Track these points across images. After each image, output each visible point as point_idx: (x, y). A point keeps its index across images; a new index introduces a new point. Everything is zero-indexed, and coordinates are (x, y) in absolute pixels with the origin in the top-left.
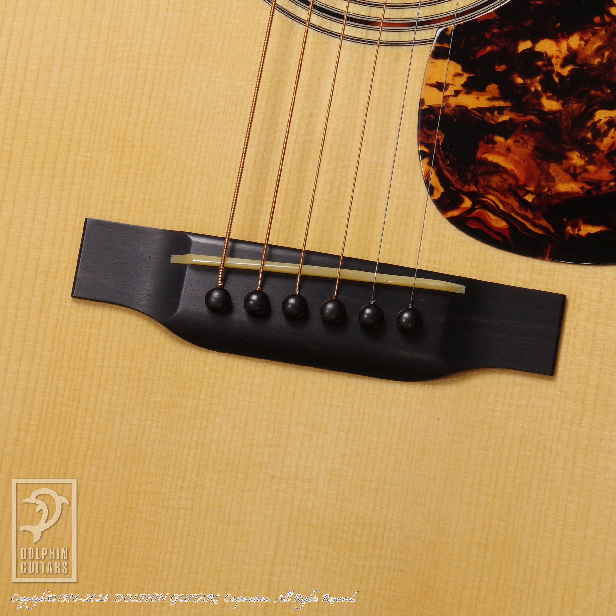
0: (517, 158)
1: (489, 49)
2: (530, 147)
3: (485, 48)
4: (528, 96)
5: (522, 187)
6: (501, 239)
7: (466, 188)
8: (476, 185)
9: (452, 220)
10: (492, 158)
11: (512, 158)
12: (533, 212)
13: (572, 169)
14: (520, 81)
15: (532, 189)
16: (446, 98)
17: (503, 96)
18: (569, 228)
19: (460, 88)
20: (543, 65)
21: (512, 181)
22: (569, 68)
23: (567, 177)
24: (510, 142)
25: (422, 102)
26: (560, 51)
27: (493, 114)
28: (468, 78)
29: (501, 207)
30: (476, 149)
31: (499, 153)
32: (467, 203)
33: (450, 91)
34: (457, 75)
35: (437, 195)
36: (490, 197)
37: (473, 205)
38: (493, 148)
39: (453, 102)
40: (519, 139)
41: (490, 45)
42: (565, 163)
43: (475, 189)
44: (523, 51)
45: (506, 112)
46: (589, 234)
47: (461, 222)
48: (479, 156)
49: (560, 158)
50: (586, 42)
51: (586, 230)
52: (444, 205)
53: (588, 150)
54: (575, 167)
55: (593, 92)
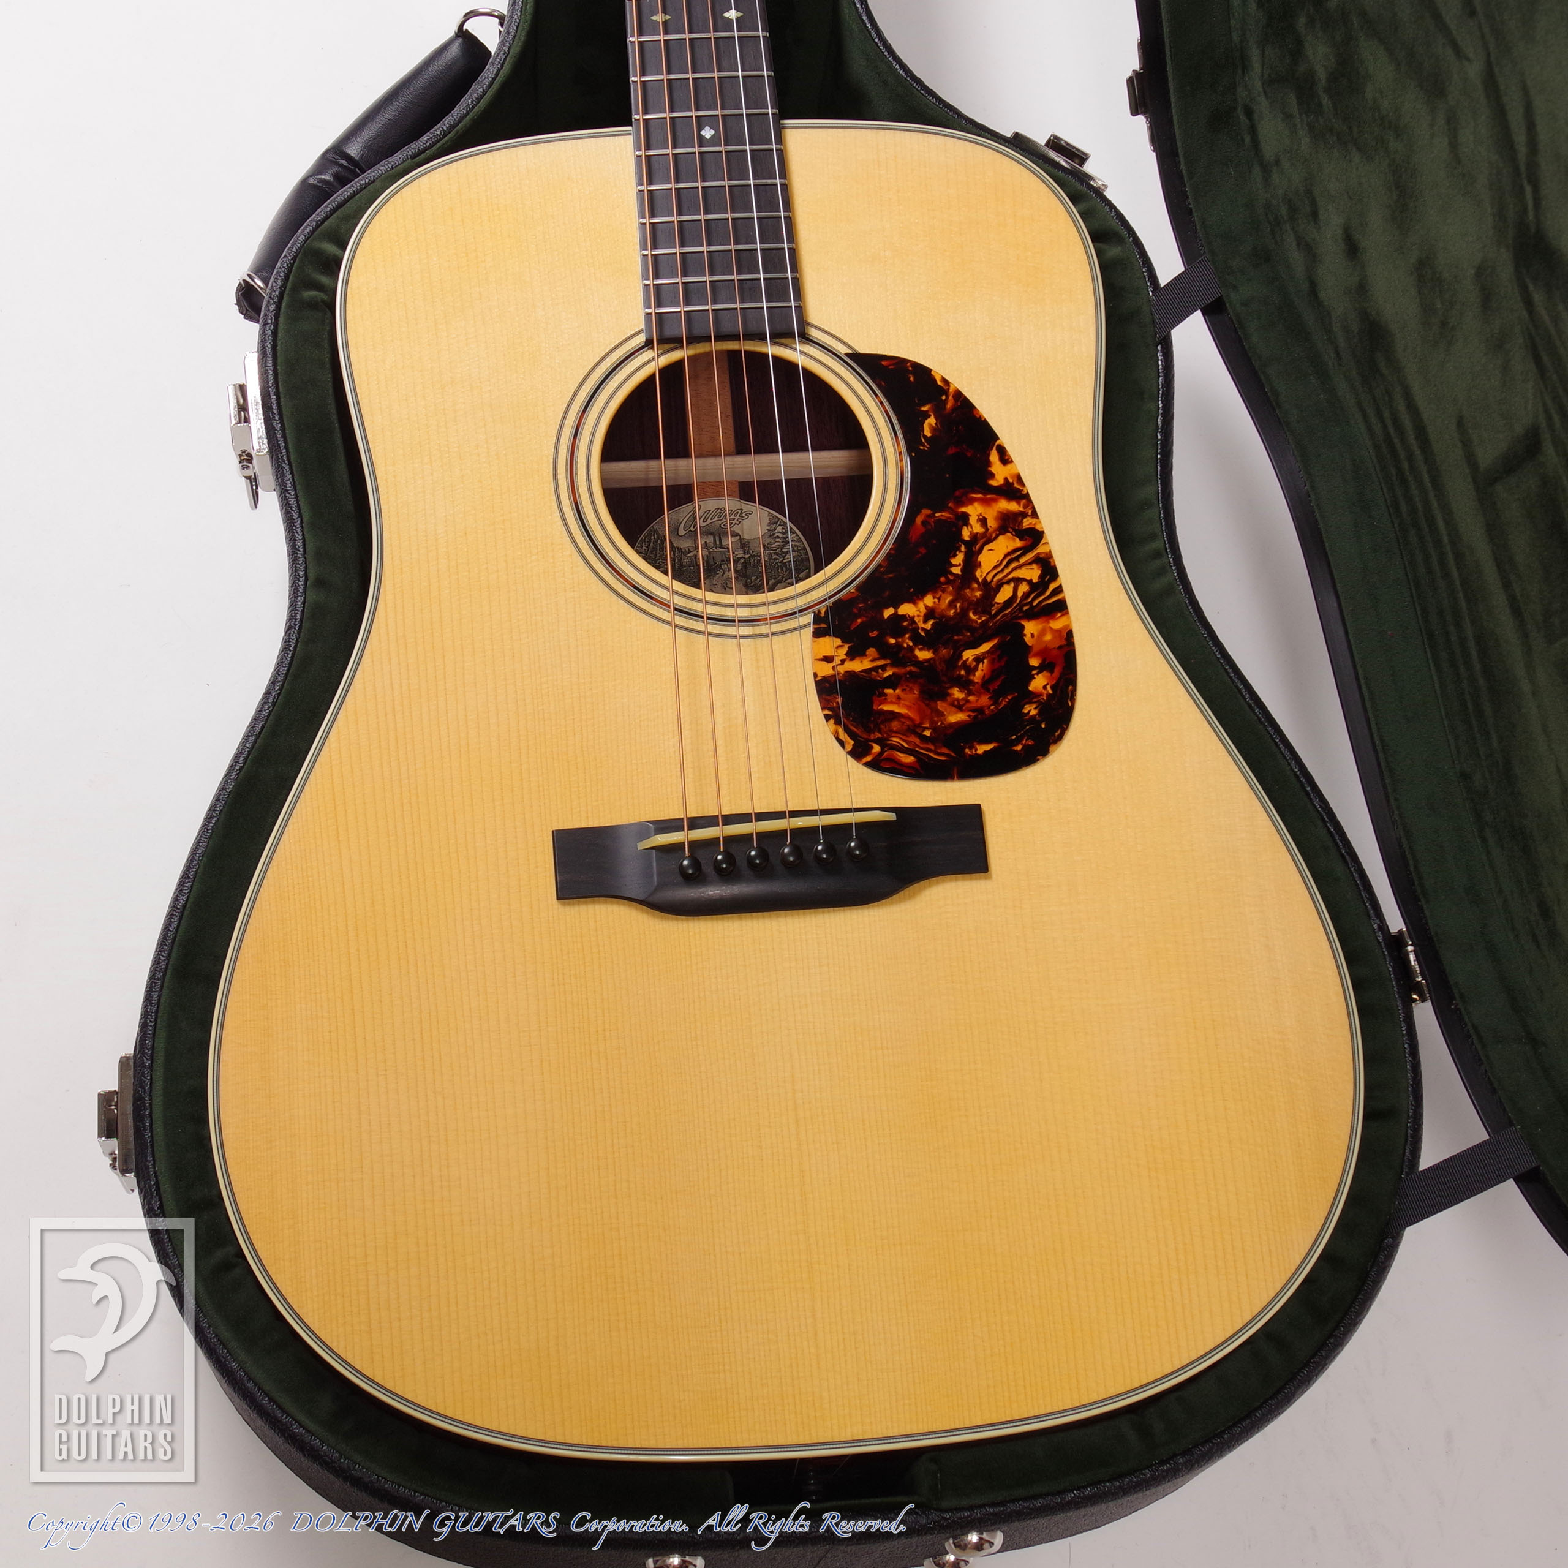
0: (907, 703)
1: (859, 621)
2: (916, 692)
3: (856, 621)
4: (903, 652)
5: (919, 726)
6: (913, 772)
7: (872, 737)
8: (880, 732)
9: (867, 764)
10: (887, 708)
11: (903, 704)
12: (933, 744)
13: (956, 703)
14: (892, 641)
15: (928, 725)
16: (833, 668)
17: (882, 656)
18: (967, 750)
19: (845, 657)
20: (908, 625)
21: (909, 723)
22: (931, 622)
23: (954, 709)
24: (897, 691)
25: (815, 675)
26: (919, 611)
27: (877, 672)
28: (849, 648)
29: (905, 745)
30: (872, 703)
31: (892, 703)
32: (877, 748)
33: (837, 661)
34: (839, 647)
35: (849, 748)
36: (895, 739)
37: (882, 749)
38: (886, 699)
39: (842, 669)
40: (905, 687)
41: (860, 617)
42: (949, 699)
43: (880, 736)
44: (889, 617)
45: (887, 669)
46: (985, 752)
47: (876, 765)
48: (875, 707)
49: (944, 695)
50: (939, 599)
51: (982, 749)
52: (858, 753)
53: (965, 684)
54: (958, 700)
55: (956, 638)
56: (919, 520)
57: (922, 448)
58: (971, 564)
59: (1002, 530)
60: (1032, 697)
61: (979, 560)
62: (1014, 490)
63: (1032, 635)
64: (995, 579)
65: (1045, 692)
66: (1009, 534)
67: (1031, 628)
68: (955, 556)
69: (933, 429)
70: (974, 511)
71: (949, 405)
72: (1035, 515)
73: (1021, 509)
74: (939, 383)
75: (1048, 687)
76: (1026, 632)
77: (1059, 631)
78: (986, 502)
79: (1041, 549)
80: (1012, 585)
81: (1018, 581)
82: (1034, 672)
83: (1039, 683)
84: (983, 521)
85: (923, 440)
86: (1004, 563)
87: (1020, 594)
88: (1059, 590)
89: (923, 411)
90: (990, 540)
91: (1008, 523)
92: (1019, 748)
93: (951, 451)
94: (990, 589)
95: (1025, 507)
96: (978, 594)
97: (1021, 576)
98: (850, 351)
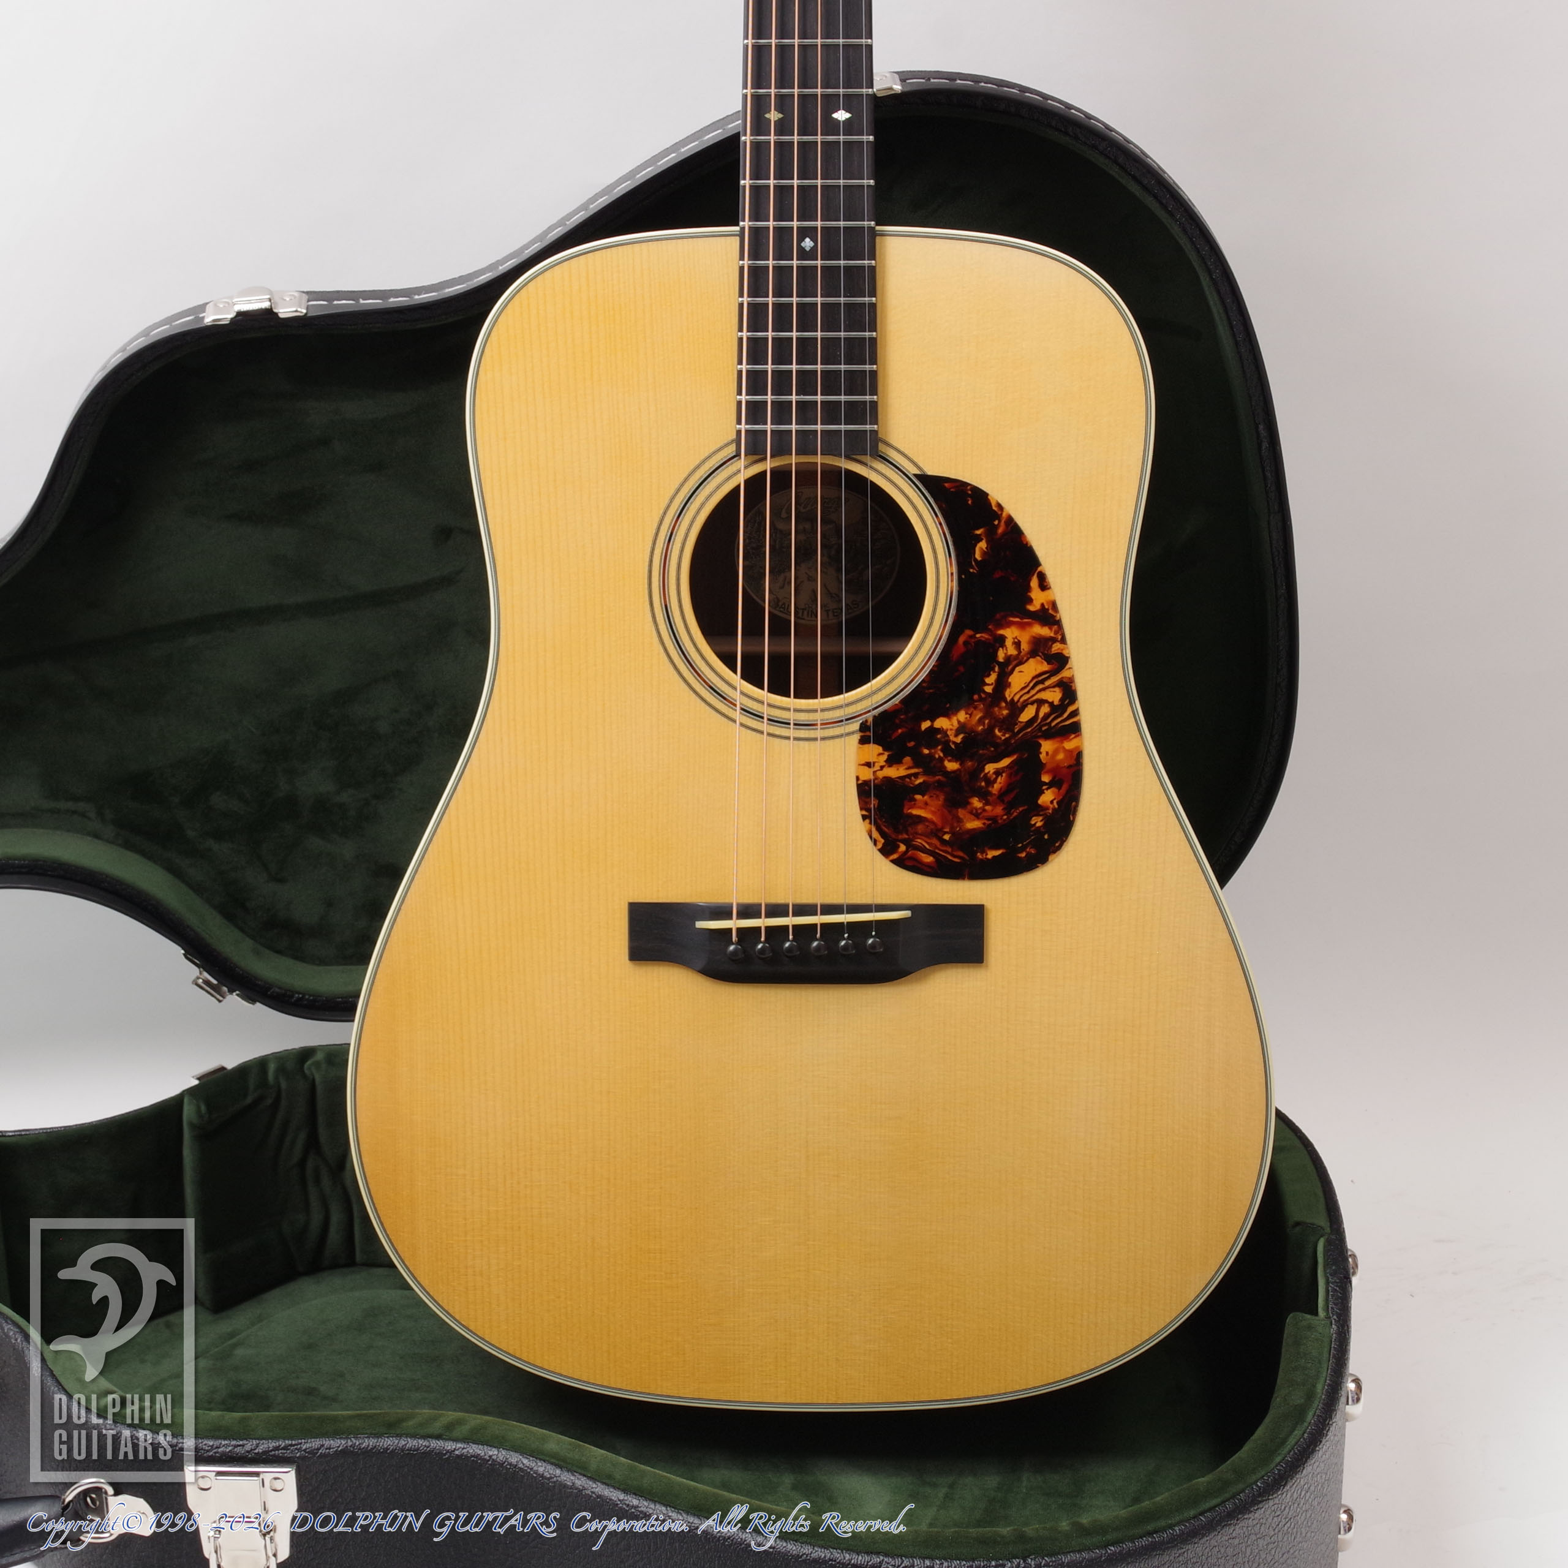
0: (933, 809)
1: (900, 731)
2: (941, 800)
3: (897, 731)
4: (934, 762)
5: (941, 830)
6: (929, 870)
7: (900, 837)
8: (907, 834)
9: (893, 861)
10: (915, 812)
11: (929, 809)
12: (951, 847)
13: (974, 811)
14: (926, 751)
15: (947, 830)
16: (875, 772)
17: (916, 766)
18: (979, 854)
19: (884, 764)
20: (941, 738)
21: (933, 827)
22: (961, 736)
23: (972, 817)
24: (926, 797)
25: (858, 778)
26: (952, 725)
27: (910, 779)
28: (888, 756)
29: (927, 846)
30: (903, 807)
31: (920, 808)
32: (903, 848)
33: (877, 767)
34: (880, 754)
35: (880, 846)
36: (919, 840)
37: (907, 849)
38: (915, 804)
39: (881, 774)
40: (932, 795)
41: (900, 728)
42: (969, 807)
43: (907, 837)
44: (926, 729)
45: (919, 777)
46: (994, 857)
47: (900, 863)
48: (905, 812)
49: (965, 804)
50: (971, 715)
51: (991, 854)
52: (885, 851)
53: (984, 795)
54: (976, 809)
55: (981, 752)
56: (962, 639)
57: (971, 570)
58: (1002, 684)
59: (1033, 654)
60: (1039, 810)
61: (1010, 680)
62: (1049, 616)
63: (1047, 753)
64: (1022, 700)
65: (1051, 806)
66: (1038, 658)
67: (1047, 746)
68: (989, 675)
69: (984, 553)
70: (1010, 634)
71: (1000, 531)
72: (1063, 641)
73: (1052, 635)
74: (994, 508)
75: (1055, 802)
76: (1042, 750)
77: (1070, 751)
78: (1022, 626)
79: (1065, 674)
80: (1035, 706)
81: (1041, 702)
82: (1044, 787)
83: (1047, 798)
84: (1017, 644)
85: (973, 563)
86: (1031, 685)
87: (1041, 715)
88: (1075, 713)
89: (977, 535)
90: (1021, 663)
91: (1040, 647)
92: (1023, 855)
93: (998, 575)
94: (1016, 708)
95: (1056, 633)
96: (1005, 712)
97: (1044, 698)
98: (918, 472)
